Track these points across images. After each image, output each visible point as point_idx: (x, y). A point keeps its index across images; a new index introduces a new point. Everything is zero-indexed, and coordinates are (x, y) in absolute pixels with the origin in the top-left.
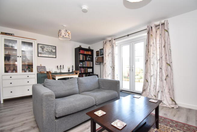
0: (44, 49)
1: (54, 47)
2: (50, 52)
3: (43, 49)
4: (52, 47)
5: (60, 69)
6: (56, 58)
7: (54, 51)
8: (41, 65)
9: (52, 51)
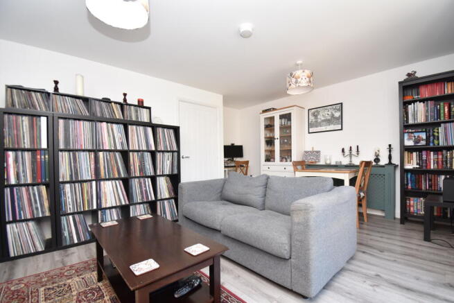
0: (319, 117)
1: (338, 107)
2: (329, 120)
3: (315, 116)
4: (334, 107)
5: (351, 155)
6: (342, 129)
7: (337, 114)
8: (313, 148)
9: (333, 115)
